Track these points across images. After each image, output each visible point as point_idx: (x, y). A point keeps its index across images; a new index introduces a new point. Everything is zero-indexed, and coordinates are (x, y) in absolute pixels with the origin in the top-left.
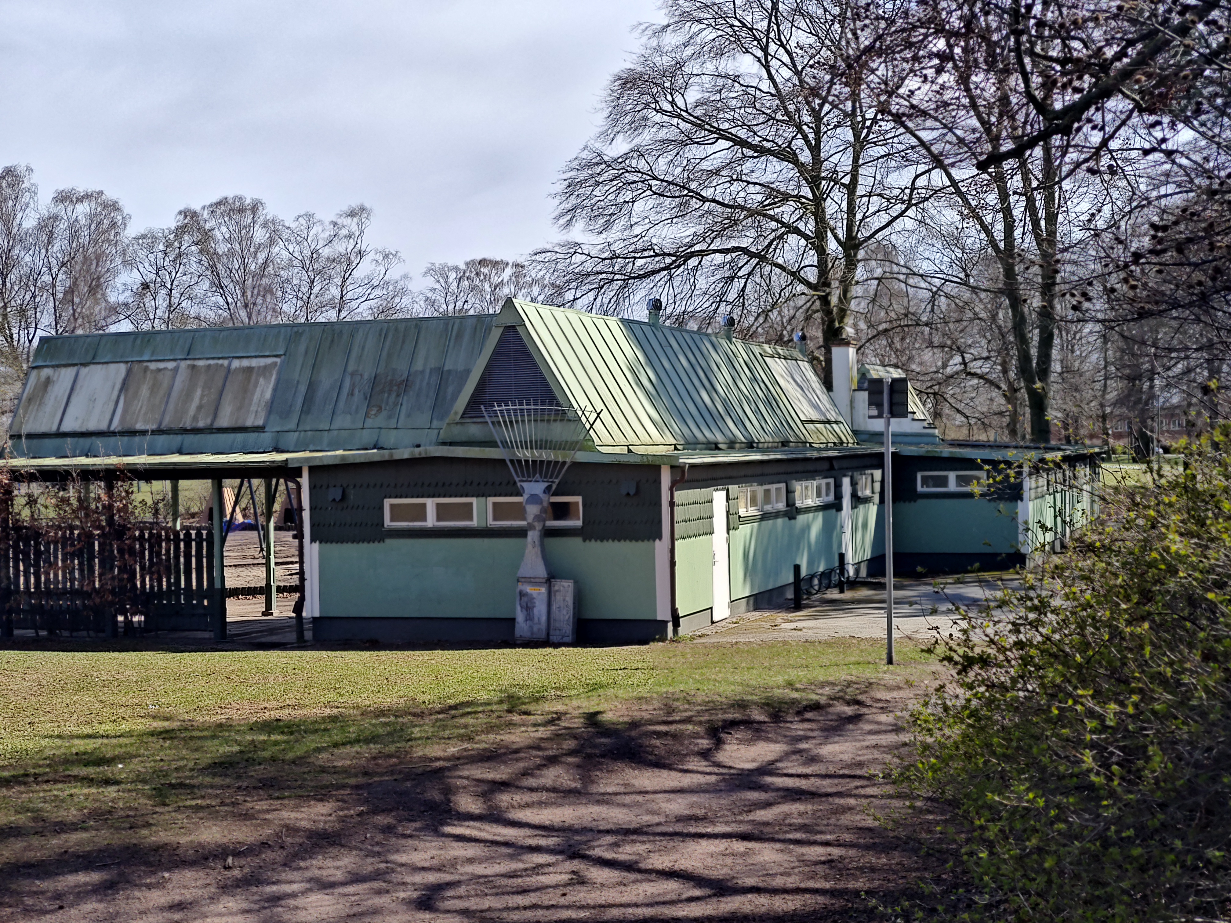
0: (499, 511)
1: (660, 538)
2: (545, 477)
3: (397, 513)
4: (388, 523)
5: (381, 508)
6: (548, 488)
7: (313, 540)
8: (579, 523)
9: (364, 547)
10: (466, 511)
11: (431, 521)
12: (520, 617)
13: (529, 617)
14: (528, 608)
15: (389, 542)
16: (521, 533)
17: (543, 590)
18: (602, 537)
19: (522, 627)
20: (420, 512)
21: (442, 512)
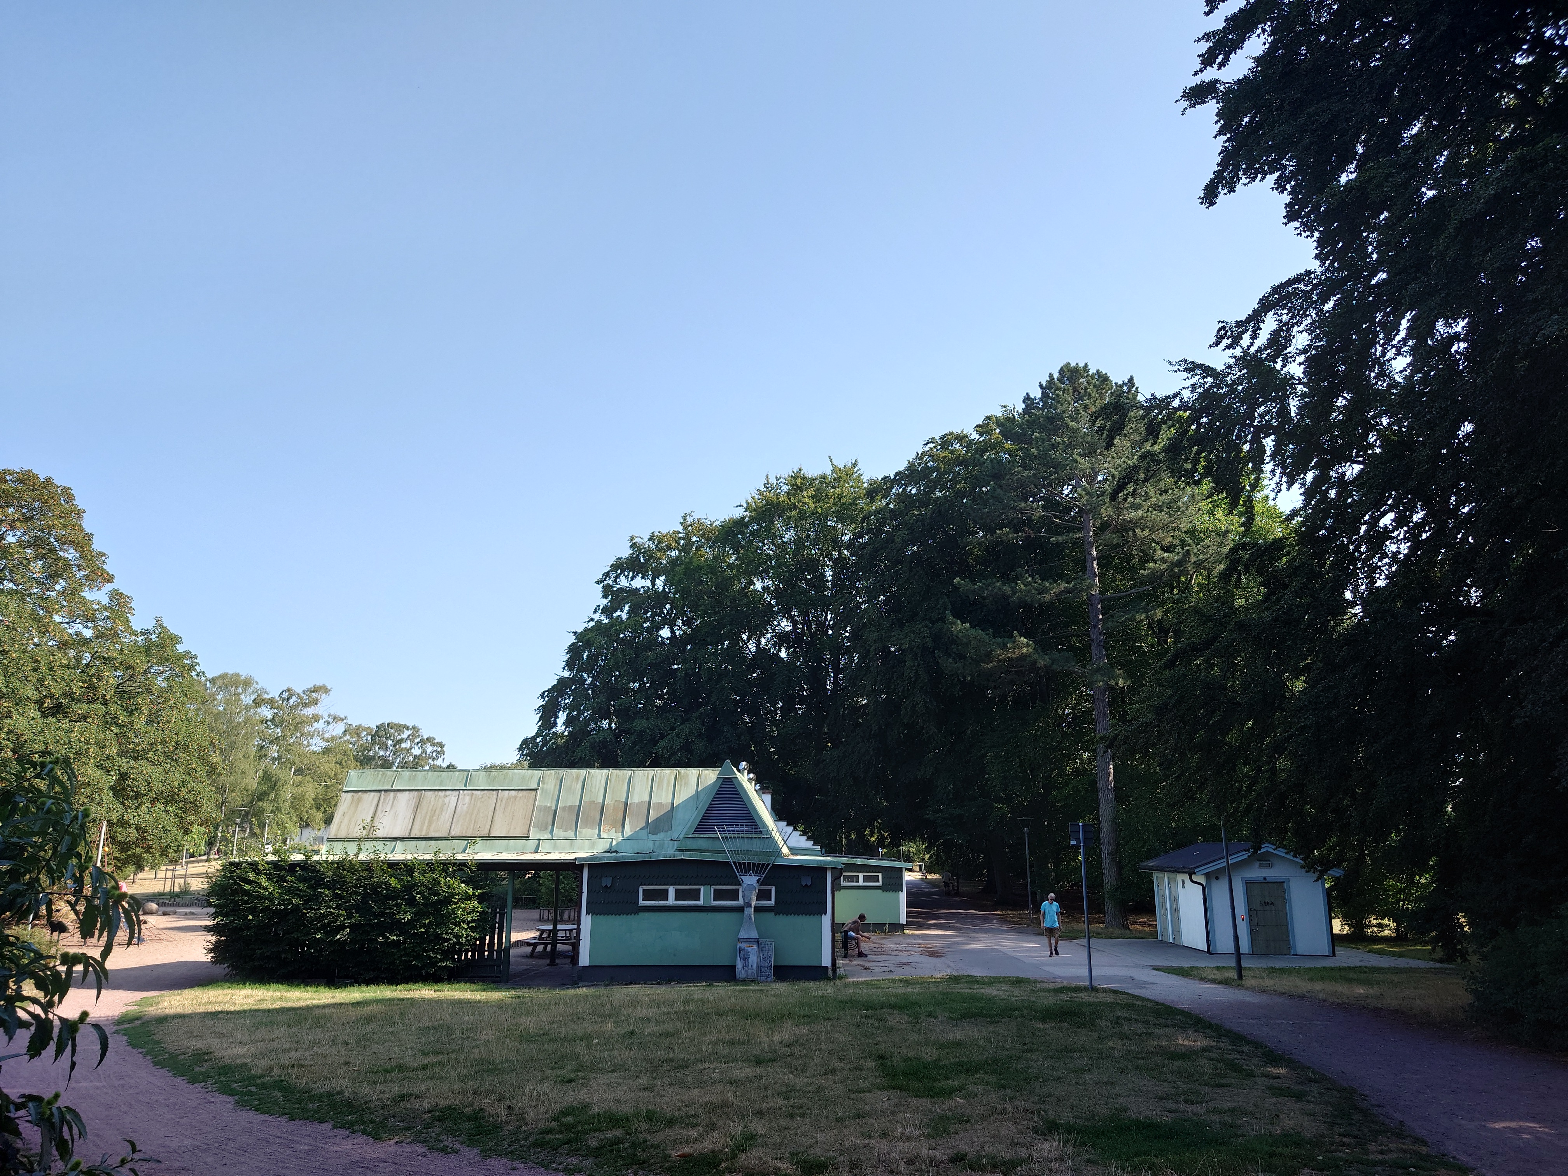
0: (718, 895)
1: (825, 913)
2: (756, 873)
3: (648, 895)
4: (641, 902)
5: (638, 891)
6: (758, 881)
7: (588, 913)
8: (772, 902)
9: (623, 918)
10: (696, 895)
11: (671, 901)
12: (739, 965)
13: (745, 965)
14: (745, 959)
15: (641, 914)
16: (740, 910)
17: (755, 946)
18: (787, 913)
19: (741, 972)
20: (664, 895)
21: (679, 895)
